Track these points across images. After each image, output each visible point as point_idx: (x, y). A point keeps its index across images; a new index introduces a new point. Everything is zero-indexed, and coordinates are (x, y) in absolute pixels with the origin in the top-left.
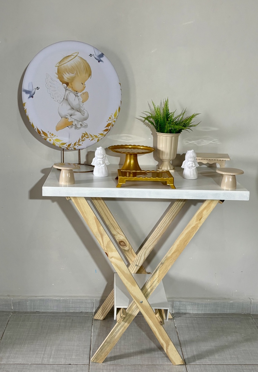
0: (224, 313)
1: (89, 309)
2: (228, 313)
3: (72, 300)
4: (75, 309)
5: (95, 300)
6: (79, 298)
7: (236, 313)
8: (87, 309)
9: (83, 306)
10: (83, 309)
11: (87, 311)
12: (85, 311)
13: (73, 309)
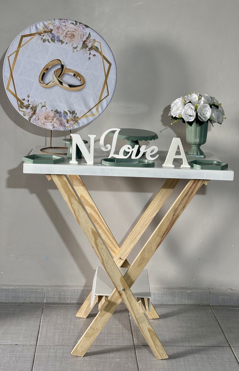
0: (181, 303)
1: (40, 299)
2: (186, 303)
3: (22, 289)
4: (25, 299)
5: (46, 290)
6: (30, 287)
7: (194, 304)
8: (38, 299)
9: (34, 296)
10: (33, 299)
11: (38, 301)
12: (36, 301)
13: (23, 299)
